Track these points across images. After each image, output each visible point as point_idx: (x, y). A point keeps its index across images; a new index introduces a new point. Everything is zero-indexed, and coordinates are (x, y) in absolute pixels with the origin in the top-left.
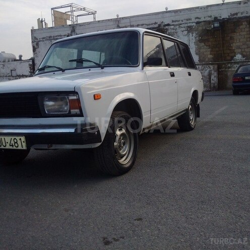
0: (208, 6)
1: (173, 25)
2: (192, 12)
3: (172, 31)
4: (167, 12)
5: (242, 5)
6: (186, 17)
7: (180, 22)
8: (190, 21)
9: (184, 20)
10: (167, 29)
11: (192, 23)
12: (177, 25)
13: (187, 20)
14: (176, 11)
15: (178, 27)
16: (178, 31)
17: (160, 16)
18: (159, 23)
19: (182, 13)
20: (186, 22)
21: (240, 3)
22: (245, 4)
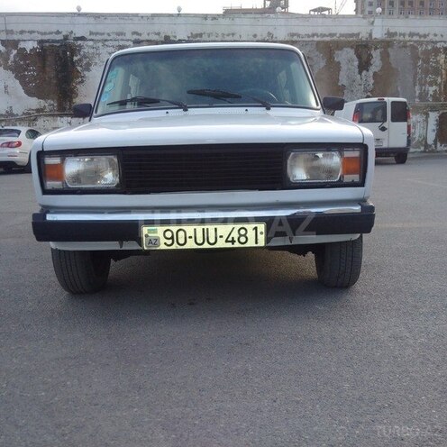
0: (154, 16)
1: (92, 40)
2: (127, 22)
3: (91, 51)
4: (80, 15)
5: (209, 21)
6: (116, 28)
7: (106, 37)
8: (123, 37)
9: (113, 33)
10: (80, 46)
11: (128, 40)
12: (98, 41)
13: (118, 34)
14: (97, 16)
15: (100, 44)
16: (101, 51)
17: (66, 20)
18: (64, 33)
19: (108, 21)
20: (115, 36)
21: (206, 19)
22: (215, 21)
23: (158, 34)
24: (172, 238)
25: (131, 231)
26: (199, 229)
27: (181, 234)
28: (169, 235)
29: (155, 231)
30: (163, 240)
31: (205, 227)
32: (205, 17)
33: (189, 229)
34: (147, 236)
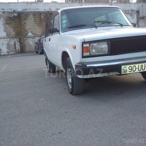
0: (9, 3)
21: (28, 4)
22: (31, 5)
23: (11, 9)
24: (131, 69)
25: (117, 68)
26: (140, 65)
27: (134, 67)
28: (130, 68)
29: (126, 67)
30: (128, 70)
31: (142, 64)
32: (27, 3)
33: (137, 65)
34: (123, 69)
